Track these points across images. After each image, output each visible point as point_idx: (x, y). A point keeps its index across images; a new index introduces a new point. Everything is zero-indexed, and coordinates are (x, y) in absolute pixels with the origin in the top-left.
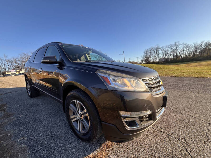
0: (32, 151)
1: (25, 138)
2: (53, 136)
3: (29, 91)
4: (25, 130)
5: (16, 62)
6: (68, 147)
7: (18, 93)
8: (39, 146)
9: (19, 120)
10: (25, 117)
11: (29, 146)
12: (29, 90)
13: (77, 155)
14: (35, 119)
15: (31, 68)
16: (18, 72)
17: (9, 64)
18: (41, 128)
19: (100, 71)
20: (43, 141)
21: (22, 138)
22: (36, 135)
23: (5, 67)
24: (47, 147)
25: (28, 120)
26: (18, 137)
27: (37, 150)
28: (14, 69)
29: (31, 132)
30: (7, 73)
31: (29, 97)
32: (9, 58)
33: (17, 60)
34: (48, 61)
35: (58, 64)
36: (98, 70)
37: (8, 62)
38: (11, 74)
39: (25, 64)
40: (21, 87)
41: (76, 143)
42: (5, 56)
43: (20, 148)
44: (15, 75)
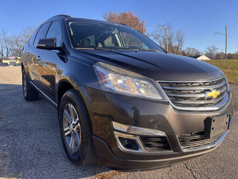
0: (14, 160)
1: (9, 145)
2: (40, 151)
3: (25, 92)
4: (11, 138)
5: (18, 42)
6: (53, 166)
7: (12, 92)
8: (22, 157)
9: (7, 126)
10: (14, 124)
11: (12, 154)
12: (25, 88)
13: (61, 175)
14: (25, 128)
15: (28, 55)
16: (19, 61)
17: (8, 45)
18: (28, 140)
19: (100, 64)
20: (27, 153)
21: (6, 145)
22: (22, 145)
23: (2, 50)
24: (30, 160)
25: (17, 128)
26: (3, 143)
27: (19, 160)
28: (14, 55)
29: (17, 141)
30: (4, 61)
31: (25, 100)
32: (8, 35)
33: (19, 39)
34: (45, 45)
35: (58, 51)
36: (97, 62)
37: (6, 43)
38: (9, 64)
39: (24, 47)
40: (18, 84)
41: (64, 164)
42: (3, 32)
43: (2, 154)
44: (14, 66)
